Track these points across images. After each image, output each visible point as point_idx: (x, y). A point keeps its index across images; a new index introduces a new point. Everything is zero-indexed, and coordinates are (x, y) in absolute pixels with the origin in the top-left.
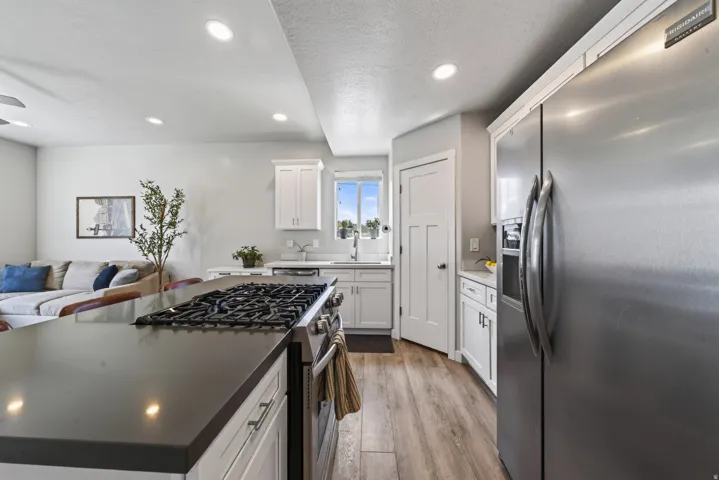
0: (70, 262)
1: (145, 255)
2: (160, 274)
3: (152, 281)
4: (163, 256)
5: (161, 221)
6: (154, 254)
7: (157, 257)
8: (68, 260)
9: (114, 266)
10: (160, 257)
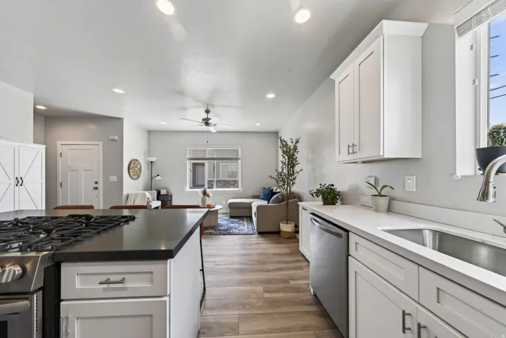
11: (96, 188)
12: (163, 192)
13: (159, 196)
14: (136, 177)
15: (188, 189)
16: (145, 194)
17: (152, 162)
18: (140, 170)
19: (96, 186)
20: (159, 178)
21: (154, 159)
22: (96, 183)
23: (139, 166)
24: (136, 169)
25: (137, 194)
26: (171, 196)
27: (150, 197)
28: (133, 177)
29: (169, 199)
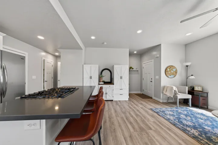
11: (152, 81)
12: (198, 89)
13: (191, 91)
14: (172, 76)
16: (172, 88)
17: (187, 66)
18: (176, 72)
19: (151, 80)
20: (193, 77)
21: (189, 64)
23: (174, 70)
24: (172, 72)
25: (168, 87)
26: (207, 93)
27: (177, 90)
28: (169, 76)
29: (205, 95)
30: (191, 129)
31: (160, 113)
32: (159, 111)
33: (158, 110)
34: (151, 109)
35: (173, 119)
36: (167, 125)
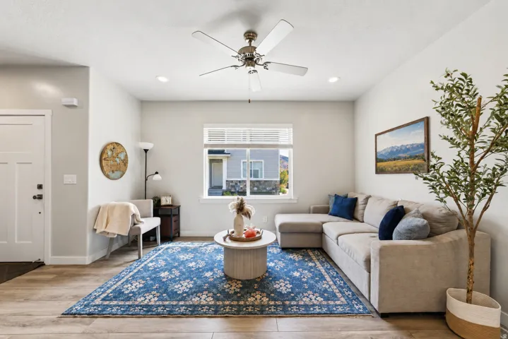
0: (370, 196)
1: (441, 200)
2: (472, 236)
3: (455, 245)
4: (478, 208)
5: (473, 137)
6: (457, 200)
7: (464, 206)
8: (368, 194)
9: (402, 207)
10: (471, 206)
11: (40, 197)
12: (165, 201)
13: (159, 210)
14: (118, 174)
15: (205, 195)
16: (127, 208)
17: (146, 151)
18: (125, 162)
19: (39, 192)
20: (157, 177)
21: (148, 146)
22: (40, 187)
23: (122, 156)
24: (118, 160)
25: (113, 208)
26: (179, 207)
27: (138, 213)
28: (110, 174)
29: (175, 212)
30: (199, 297)
31: (111, 307)
32: (103, 300)
33: (98, 302)
34: (68, 314)
35: (156, 299)
36: (158, 332)
